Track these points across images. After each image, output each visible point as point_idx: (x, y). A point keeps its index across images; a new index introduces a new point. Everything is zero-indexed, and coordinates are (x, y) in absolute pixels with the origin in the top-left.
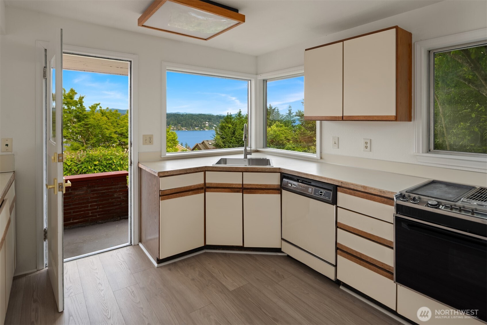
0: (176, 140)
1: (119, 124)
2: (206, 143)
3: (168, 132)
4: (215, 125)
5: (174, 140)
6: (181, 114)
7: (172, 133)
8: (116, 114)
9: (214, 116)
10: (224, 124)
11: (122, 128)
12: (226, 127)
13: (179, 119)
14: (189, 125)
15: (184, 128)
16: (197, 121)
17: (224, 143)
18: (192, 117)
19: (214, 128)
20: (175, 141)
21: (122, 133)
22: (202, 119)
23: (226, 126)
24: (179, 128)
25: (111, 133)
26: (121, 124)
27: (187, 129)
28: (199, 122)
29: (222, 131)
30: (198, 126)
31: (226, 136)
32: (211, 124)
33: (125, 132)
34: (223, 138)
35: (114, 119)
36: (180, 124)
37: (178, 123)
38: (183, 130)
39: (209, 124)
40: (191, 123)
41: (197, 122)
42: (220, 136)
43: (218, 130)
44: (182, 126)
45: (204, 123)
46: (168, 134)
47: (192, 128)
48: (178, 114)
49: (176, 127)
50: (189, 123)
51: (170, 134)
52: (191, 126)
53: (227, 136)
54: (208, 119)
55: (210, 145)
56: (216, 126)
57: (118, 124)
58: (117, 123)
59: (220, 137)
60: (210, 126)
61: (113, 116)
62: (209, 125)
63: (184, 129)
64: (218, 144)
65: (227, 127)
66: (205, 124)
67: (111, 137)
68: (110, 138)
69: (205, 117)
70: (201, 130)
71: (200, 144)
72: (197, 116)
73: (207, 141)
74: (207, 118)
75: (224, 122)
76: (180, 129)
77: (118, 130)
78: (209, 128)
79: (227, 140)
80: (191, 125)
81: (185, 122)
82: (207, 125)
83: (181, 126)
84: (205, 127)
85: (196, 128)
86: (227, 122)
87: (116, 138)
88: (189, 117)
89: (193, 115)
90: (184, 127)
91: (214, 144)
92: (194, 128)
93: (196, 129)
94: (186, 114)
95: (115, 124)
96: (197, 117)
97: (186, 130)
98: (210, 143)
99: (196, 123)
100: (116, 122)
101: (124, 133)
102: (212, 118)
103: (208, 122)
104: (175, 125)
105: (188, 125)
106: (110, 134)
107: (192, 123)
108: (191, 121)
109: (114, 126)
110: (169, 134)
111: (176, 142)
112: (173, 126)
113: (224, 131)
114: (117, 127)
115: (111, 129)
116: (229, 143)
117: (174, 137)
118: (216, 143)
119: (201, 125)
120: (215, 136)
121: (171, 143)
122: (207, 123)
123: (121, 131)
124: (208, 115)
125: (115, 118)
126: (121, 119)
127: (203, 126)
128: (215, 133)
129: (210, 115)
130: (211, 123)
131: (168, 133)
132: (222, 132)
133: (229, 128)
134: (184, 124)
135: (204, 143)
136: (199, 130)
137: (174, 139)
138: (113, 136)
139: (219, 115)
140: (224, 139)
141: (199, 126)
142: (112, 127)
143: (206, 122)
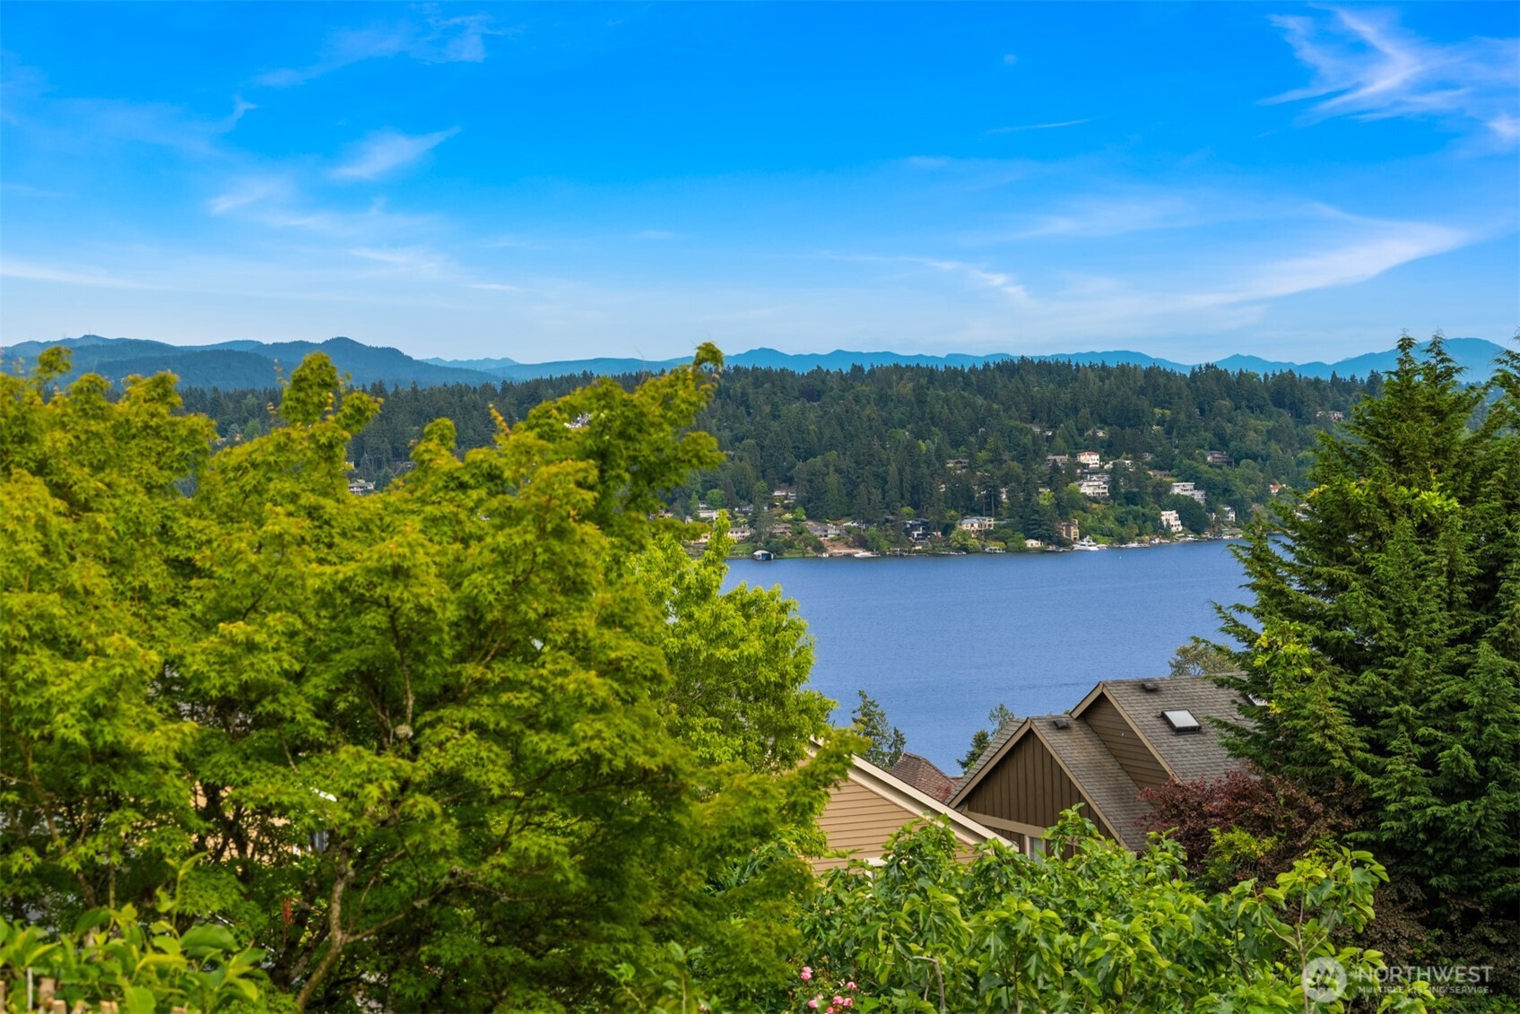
0: (801, 690)
1: (197, 572)
2: (1134, 712)
3: (705, 594)
4: (1180, 489)
5: (774, 693)
6: (802, 370)
7: (744, 607)
8: (157, 432)
9: (1169, 376)
10: (1357, 489)
11: (239, 629)
12: (1385, 527)
13: (774, 425)
14: (894, 494)
15: (832, 532)
16: (982, 446)
17: (1361, 714)
18: (921, 401)
19: (1170, 517)
20: (780, 704)
21: (245, 688)
22: (1033, 418)
23: (1384, 502)
24: (778, 529)
25: (110, 694)
26: (231, 560)
27: (862, 543)
28: (996, 460)
29: (1341, 572)
30: (989, 506)
31: (1388, 635)
32: (1139, 479)
33: (287, 674)
34: (1350, 659)
35: (142, 496)
36: (789, 482)
37: (763, 474)
38: (819, 548)
39: (1114, 477)
40: (916, 465)
41: (983, 455)
42: (1312, 630)
43: (1289, 557)
44: (816, 506)
45: (1061, 459)
46: (698, 626)
47: (926, 526)
48: (768, 374)
49: (751, 524)
50: (893, 468)
51: (724, 626)
52: (915, 506)
53: (1400, 624)
54: (1104, 422)
55: (1180, 742)
56: (1199, 496)
57: (185, 569)
58: (174, 551)
59: (1317, 642)
60: (1131, 499)
61: (123, 468)
62: (1113, 486)
63: (839, 538)
64: (1295, 734)
65: (1404, 522)
66: (1074, 478)
67: (116, 757)
68: (97, 770)
69: (1066, 396)
70: (1024, 551)
71: (1058, 726)
72: (981, 390)
73: (1148, 689)
74: (1085, 412)
75: (1357, 463)
76: (789, 545)
77: (198, 656)
78: (1121, 522)
79: (1401, 682)
80: (917, 497)
81: (847, 463)
82: (1088, 488)
83: (803, 502)
84: (1068, 506)
85: (971, 525)
86: (1398, 462)
87: (165, 768)
88: (883, 400)
89: (931, 374)
90: (836, 518)
91: (1240, 732)
92: (947, 529)
93: (973, 542)
94: (847, 369)
95: (152, 573)
96: (980, 400)
97: (861, 553)
98: (1182, 718)
99: (972, 468)
100: (164, 532)
101: (267, 690)
102: (1144, 403)
103: (1108, 449)
104: (737, 496)
105: (877, 495)
106: (97, 713)
107: (924, 470)
108: (910, 448)
109: (143, 594)
110: (717, 617)
111: (794, 719)
112: (713, 506)
113: (1366, 570)
114: (174, 603)
115: (113, 642)
116: (1425, 719)
117: (774, 649)
118: (1270, 723)
119: (1029, 490)
120: (1250, 638)
121: (738, 729)
122: (1091, 459)
123: (232, 661)
124: (1104, 372)
125: (149, 489)
126: (223, 498)
127: (1045, 496)
128: (1252, 599)
129: (1123, 370)
130: (1136, 459)
131: (703, 614)
132: (1336, 586)
133: (1427, 529)
134: (833, 479)
135: (1101, 719)
136: (995, 546)
137: (767, 674)
138: (135, 738)
139: (1233, 370)
140: (1369, 676)
141: (998, 502)
142: (124, 613)
143: (1077, 448)
